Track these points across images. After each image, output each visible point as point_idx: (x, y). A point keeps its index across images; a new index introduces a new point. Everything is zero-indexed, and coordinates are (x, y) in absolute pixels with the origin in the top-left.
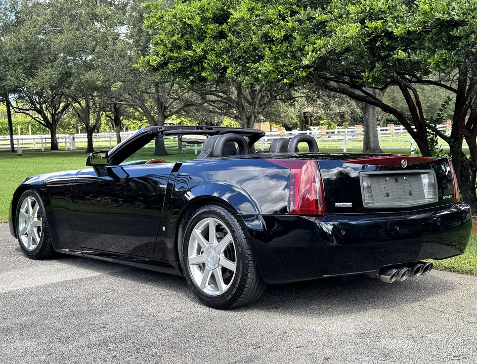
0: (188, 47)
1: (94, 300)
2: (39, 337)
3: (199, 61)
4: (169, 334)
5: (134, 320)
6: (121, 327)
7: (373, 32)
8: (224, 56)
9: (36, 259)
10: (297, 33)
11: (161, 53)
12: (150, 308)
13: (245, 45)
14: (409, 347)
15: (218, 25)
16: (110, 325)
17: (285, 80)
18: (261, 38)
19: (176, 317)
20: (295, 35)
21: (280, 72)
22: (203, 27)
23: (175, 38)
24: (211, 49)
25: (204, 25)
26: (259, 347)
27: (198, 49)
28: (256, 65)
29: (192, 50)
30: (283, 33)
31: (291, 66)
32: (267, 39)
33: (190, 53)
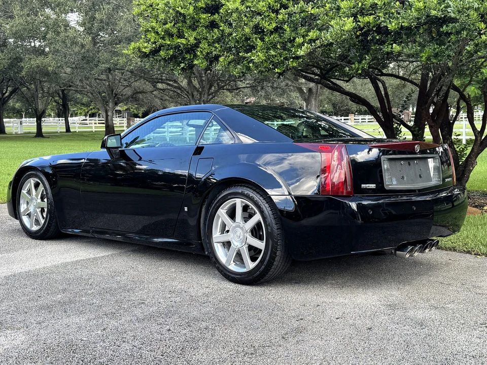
0: (181, 35)
1: (119, 278)
2: (84, 313)
3: (192, 49)
4: (209, 309)
5: (169, 296)
6: (160, 303)
7: (364, 26)
8: (217, 45)
9: (39, 240)
10: (287, 25)
11: (152, 40)
12: (178, 285)
13: (237, 35)
14: (436, 317)
15: (210, 15)
16: (148, 301)
17: (276, 69)
18: (253, 28)
19: (207, 292)
20: (285, 27)
21: (272, 62)
22: (195, 16)
23: (167, 26)
24: (203, 38)
25: (196, 15)
26: (301, 319)
27: (191, 37)
28: (248, 54)
29: (184, 38)
30: (274, 25)
31: (281, 57)
32: (258, 29)
33: (183, 41)
